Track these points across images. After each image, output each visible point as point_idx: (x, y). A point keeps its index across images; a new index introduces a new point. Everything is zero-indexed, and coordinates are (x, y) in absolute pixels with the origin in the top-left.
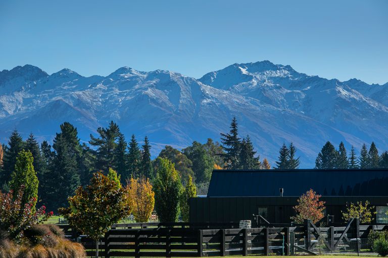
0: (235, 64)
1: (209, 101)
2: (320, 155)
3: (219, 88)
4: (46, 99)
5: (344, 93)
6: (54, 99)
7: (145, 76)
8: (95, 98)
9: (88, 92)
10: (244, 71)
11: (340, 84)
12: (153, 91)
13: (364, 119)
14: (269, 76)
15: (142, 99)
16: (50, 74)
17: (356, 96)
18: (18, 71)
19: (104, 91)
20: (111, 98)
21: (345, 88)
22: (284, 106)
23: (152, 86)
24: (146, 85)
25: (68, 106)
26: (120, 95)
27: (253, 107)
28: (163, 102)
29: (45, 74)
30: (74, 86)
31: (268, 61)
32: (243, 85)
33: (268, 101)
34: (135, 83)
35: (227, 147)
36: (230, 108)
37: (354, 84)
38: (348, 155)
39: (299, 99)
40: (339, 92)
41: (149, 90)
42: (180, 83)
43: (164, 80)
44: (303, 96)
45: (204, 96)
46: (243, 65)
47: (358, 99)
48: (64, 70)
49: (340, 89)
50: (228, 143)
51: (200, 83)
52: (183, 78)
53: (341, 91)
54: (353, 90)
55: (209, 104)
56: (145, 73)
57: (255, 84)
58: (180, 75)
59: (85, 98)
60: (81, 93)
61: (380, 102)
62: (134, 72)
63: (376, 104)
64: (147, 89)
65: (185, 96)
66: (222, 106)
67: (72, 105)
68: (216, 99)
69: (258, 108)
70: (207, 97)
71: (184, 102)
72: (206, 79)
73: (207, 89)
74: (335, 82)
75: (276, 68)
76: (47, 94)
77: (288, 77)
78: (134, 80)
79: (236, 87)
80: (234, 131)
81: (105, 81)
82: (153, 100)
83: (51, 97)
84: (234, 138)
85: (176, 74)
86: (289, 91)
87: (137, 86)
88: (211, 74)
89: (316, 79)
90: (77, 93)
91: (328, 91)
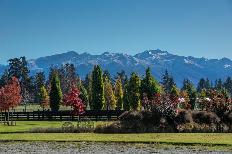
0: (147, 51)
1: (137, 64)
2: (199, 83)
3: (141, 59)
4: (78, 63)
5: (187, 61)
6: (81, 63)
7: (114, 55)
8: (96, 63)
9: (93, 61)
10: (150, 53)
11: (185, 58)
12: (117, 60)
13: (194, 71)
14: (159, 55)
15: (113, 63)
16: (80, 54)
17: (191, 62)
18: (69, 53)
19: (99, 60)
20: (102, 63)
21: (187, 60)
22: (164, 66)
23: (116, 59)
24: (114, 58)
25: (86, 66)
26: (105, 62)
27: (153, 66)
28: (120, 64)
29: (78, 54)
30: (89, 59)
31: (159, 50)
32: (150, 58)
33: (159, 64)
34: (111, 57)
35: (164, 80)
36: (145, 67)
37: (190, 58)
38: (210, 83)
39: (170, 63)
40: (185, 61)
41: (116, 60)
42: (127, 58)
43: (121, 57)
44: (172, 62)
45: (135, 62)
46: (150, 51)
47: (191, 63)
48: (85, 53)
49: (185, 60)
50: (164, 78)
51: (134, 58)
52: (128, 56)
53: (186, 60)
54: (190, 60)
55: (137, 65)
56: (114, 54)
57: (154, 58)
58: (127, 54)
59: (92, 63)
60: (91, 61)
61: (200, 64)
62: (110, 53)
63: (198, 65)
64: (115, 60)
65: (129, 62)
66: (142, 66)
67: (88, 65)
68: (140, 63)
69: (155, 67)
70: (137, 62)
71: (128, 64)
72: (136, 56)
73: (137, 60)
74: (183, 57)
75: (161, 52)
76: (78, 62)
77: (166, 55)
78: (110, 57)
79: (147, 59)
80: (167, 74)
81: (100, 57)
82: (117, 64)
83: (80, 63)
84: (167, 76)
85: (125, 54)
86: (166, 60)
87: (111, 59)
88: (138, 54)
89: (176, 56)
90: (90, 61)
91: (181, 60)
